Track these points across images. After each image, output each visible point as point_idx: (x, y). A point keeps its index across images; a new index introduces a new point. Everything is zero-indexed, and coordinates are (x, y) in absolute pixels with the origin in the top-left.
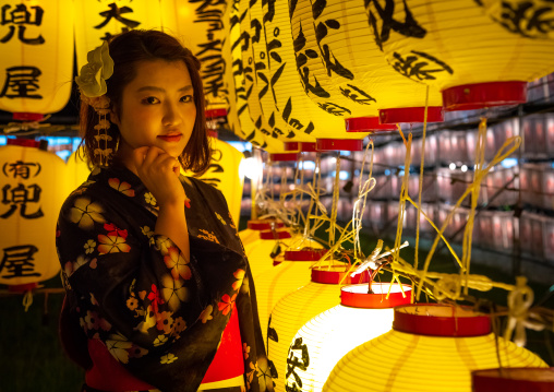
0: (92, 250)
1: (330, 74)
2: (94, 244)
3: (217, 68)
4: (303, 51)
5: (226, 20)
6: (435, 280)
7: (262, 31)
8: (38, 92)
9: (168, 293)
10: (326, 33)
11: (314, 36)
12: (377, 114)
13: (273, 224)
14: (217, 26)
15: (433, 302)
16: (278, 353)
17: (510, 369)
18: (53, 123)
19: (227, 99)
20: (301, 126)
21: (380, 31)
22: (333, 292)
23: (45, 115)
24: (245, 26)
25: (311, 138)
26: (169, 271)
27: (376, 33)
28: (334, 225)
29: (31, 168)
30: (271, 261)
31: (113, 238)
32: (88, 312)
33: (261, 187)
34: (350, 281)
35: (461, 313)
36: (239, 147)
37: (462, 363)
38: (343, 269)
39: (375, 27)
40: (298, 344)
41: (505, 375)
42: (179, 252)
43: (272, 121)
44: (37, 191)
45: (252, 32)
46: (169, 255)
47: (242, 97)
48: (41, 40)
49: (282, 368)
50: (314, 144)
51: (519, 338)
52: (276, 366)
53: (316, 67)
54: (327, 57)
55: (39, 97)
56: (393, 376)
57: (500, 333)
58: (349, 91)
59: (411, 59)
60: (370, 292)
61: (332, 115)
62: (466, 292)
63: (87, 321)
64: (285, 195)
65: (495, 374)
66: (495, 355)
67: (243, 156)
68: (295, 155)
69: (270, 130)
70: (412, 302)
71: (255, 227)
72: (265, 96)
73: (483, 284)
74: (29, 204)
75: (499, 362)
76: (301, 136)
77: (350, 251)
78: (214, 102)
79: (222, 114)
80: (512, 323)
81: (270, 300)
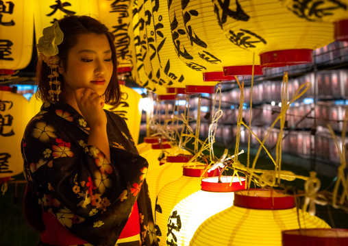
0: (49, 155)
1: (192, 44)
2: (50, 152)
3: (125, 41)
4: (176, 30)
5: (130, 11)
6: (259, 174)
7: (152, 18)
8: (11, 56)
9: (98, 182)
10: (190, 19)
11: (183, 21)
12: (222, 70)
13: (160, 139)
14: (124, 15)
15: (259, 188)
16: (162, 220)
17: (306, 230)
18: (20, 76)
19: (131, 60)
20: (176, 78)
21: (221, 17)
22: (197, 182)
23: (16, 71)
24: (141, 15)
25: (183, 85)
26: (98, 168)
27: (218, 18)
28: (197, 140)
29: (7, 104)
30: (159, 162)
31: (63, 148)
32: (44, 195)
33: (152, 116)
34: (207, 175)
35: (276, 195)
36: (139, 91)
37: (277, 226)
38: (203, 168)
39: (218, 14)
40: (175, 215)
41: (303, 233)
42: (104, 156)
43: (158, 75)
44: (11, 119)
45: (146, 19)
46: (98, 158)
47: (140, 59)
48: (12, 23)
49: (164, 230)
50: (184, 89)
51: (311, 210)
52: (160, 228)
53: (184, 40)
54: (190, 34)
55: (11, 59)
56: (234, 234)
57: (300, 207)
58: (204, 55)
59: (240, 34)
60: (220, 182)
61: (195, 71)
62: (279, 182)
63: (44, 201)
64: (167, 121)
65: (297, 233)
66: (297, 221)
67: (141, 97)
68: (173, 96)
69: (158, 80)
70: (246, 188)
71: (148, 141)
72: (154, 58)
73: (290, 176)
74: (5, 127)
75: (300, 225)
76: (176, 84)
77: (207, 156)
78: (123, 63)
79: (128, 70)
80: (307, 201)
81: (157, 187)
